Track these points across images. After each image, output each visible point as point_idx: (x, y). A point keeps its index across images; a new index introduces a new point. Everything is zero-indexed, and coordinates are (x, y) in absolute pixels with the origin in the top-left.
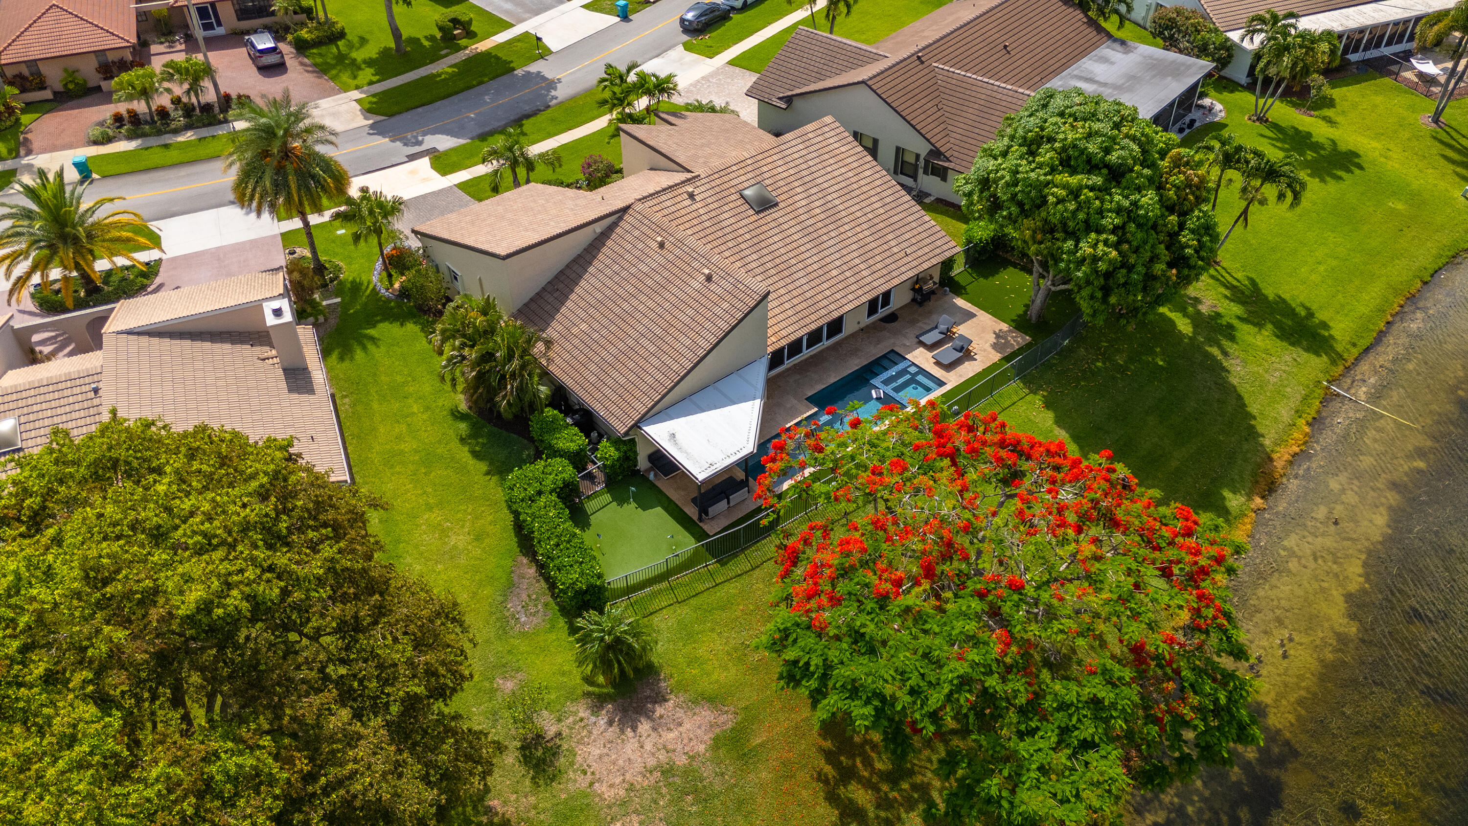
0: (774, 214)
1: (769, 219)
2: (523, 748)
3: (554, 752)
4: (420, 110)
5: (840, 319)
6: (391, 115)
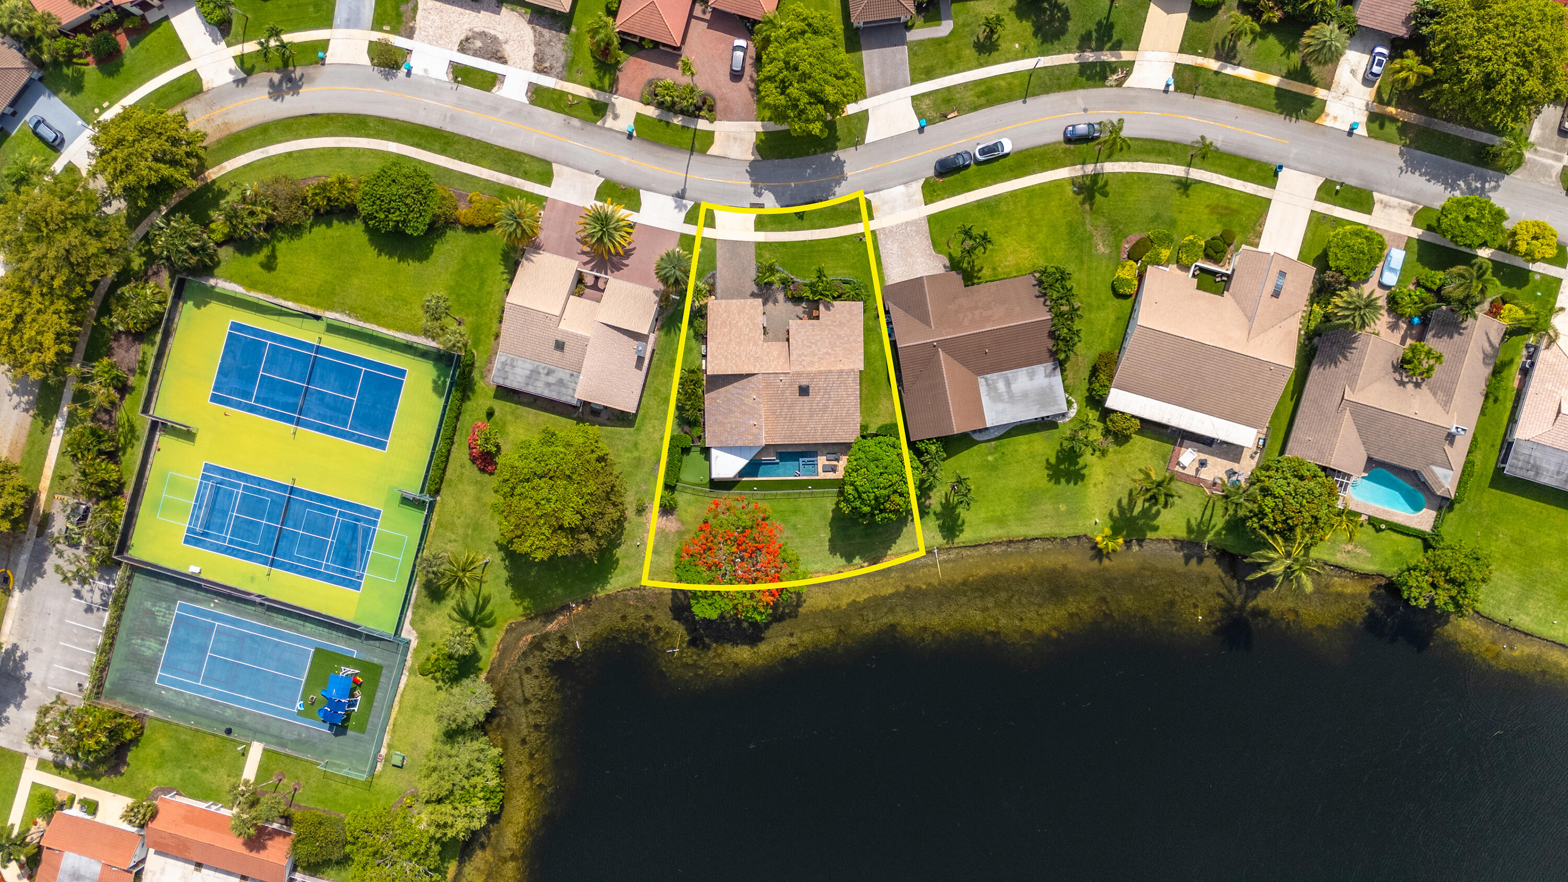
0: (805, 399)
1: (802, 400)
4: (776, 163)
6: (763, 158)
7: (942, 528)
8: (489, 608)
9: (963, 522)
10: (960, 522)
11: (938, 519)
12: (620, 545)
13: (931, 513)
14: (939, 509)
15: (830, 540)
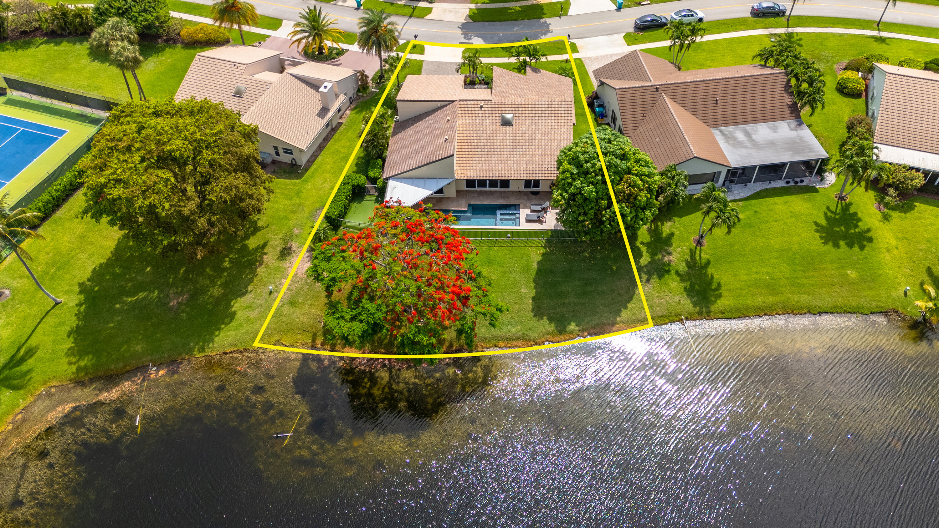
0: (508, 129)
1: (504, 129)
2: (284, 248)
3: (289, 254)
4: (486, 23)
5: (508, 181)
6: (474, 21)
7: (690, 292)
8: (30, 363)
9: (719, 285)
10: (714, 286)
11: (682, 280)
12: (244, 294)
13: (673, 272)
14: (683, 267)
15: (534, 299)
